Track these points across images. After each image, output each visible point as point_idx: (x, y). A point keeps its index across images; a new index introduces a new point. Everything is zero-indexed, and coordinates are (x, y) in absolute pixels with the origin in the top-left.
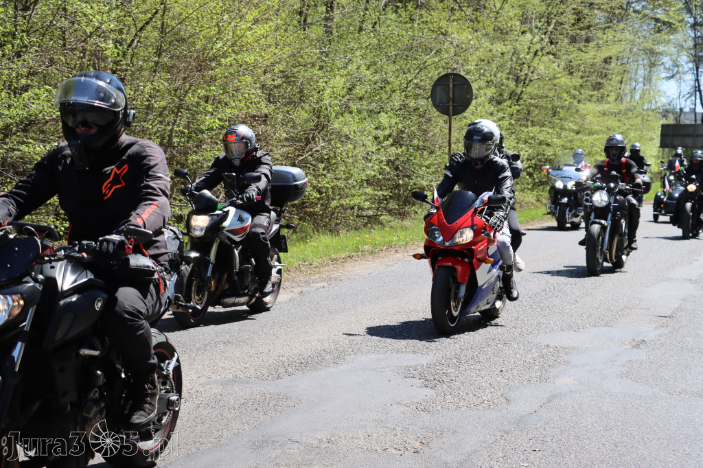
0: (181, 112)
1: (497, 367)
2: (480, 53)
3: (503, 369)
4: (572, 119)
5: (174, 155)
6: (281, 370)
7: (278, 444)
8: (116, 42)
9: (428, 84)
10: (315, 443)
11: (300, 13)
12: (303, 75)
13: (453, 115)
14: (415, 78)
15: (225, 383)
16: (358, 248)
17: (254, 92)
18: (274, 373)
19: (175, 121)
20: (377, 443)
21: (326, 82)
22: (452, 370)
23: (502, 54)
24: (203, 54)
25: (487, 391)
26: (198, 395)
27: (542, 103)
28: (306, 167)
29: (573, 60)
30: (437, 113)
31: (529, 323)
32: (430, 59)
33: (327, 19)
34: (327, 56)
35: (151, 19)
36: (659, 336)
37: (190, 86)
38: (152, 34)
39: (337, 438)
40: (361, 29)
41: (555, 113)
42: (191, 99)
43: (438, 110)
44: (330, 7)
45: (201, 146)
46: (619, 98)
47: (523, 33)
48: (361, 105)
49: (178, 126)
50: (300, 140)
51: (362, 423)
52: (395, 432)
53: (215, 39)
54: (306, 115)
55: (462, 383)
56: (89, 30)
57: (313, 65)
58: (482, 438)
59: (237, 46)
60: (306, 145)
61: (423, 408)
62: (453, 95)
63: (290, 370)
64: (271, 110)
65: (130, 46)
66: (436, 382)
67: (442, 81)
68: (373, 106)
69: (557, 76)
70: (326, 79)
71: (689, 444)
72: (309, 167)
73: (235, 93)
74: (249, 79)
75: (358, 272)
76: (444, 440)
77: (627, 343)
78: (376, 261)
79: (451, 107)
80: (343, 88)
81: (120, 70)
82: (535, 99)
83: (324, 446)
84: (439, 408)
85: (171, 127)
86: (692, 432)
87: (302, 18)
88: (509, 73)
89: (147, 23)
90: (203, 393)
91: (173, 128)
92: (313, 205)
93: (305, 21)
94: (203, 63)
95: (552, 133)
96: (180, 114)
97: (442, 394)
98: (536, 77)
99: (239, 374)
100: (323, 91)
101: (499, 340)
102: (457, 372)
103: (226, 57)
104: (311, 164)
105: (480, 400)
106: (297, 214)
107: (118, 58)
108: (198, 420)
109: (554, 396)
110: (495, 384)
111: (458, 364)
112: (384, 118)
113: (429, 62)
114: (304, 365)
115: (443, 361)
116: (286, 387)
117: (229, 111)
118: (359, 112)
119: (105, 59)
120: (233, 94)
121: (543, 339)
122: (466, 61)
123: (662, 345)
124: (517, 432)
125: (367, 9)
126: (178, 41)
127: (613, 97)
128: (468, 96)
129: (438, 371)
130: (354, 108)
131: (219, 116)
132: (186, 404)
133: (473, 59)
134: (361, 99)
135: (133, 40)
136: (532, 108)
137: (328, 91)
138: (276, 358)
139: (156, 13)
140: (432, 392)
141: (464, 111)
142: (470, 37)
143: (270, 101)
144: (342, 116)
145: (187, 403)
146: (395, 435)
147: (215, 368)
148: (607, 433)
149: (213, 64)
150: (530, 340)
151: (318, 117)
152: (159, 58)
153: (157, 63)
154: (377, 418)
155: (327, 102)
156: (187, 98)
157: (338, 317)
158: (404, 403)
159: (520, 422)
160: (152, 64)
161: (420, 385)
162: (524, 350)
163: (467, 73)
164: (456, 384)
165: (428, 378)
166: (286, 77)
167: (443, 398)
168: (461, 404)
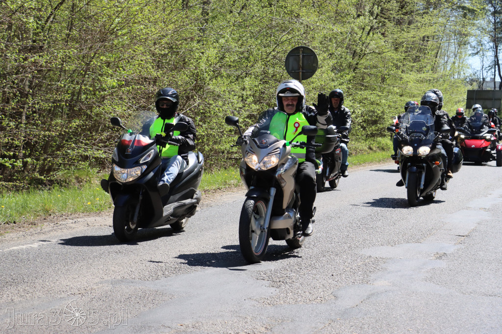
1: (329, 272)
3: (334, 274)
4: (397, 85)
5: (81, 108)
6: (160, 273)
7: (153, 329)
8: (36, 17)
9: (284, 56)
12: (185, 47)
13: (303, 80)
14: (274, 50)
15: (114, 283)
16: (226, 182)
17: (145, 58)
18: (154, 275)
19: (83, 81)
20: (231, 328)
21: (203, 53)
22: (295, 274)
23: (342, 33)
24: (105, 29)
25: (320, 290)
26: (92, 292)
27: (372, 72)
29: (398, 39)
31: (357, 239)
32: (285, 37)
33: (204, 3)
34: (204, 31)
36: (457, 250)
37: (95, 53)
38: (64, 13)
39: (200, 324)
40: (231, 12)
41: (383, 80)
42: (95, 63)
43: (291, 76)
45: (103, 101)
46: (434, 69)
47: (359, 16)
49: (85, 85)
51: (220, 313)
52: (246, 320)
53: (114, 17)
54: (187, 78)
55: (301, 284)
56: (13, 7)
57: (192, 39)
58: (313, 325)
60: (187, 102)
61: (269, 302)
62: (302, 64)
63: (167, 273)
64: (159, 74)
65: (47, 21)
66: (281, 283)
67: (295, 52)
69: (384, 51)
70: (203, 51)
71: (475, 331)
74: (142, 49)
75: (225, 200)
76: (284, 326)
77: (432, 255)
78: (240, 192)
79: (301, 73)
80: (216, 58)
81: (40, 40)
82: (367, 69)
83: (190, 330)
84: (282, 302)
85: (79, 86)
86: (478, 322)
87: (185, 3)
88: (347, 48)
90: (97, 290)
91: (81, 87)
93: (187, 4)
94: (105, 35)
95: (381, 96)
96: (87, 76)
97: (285, 292)
98: (368, 51)
99: (126, 276)
101: (332, 252)
102: (298, 276)
105: (314, 297)
107: (38, 30)
109: (373, 294)
110: (327, 285)
111: (299, 270)
112: (248, 82)
113: (284, 38)
114: (178, 269)
115: (287, 267)
116: (162, 286)
118: (229, 76)
119: (27, 31)
120: (128, 60)
121: (367, 252)
123: (459, 257)
124: (341, 321)
126: (85, 18)
127: (429, 67)
128: (314, 65)
129: (283, 275)
130: (225, 73)
131: (118, 78)
132: (82, 298)
133: (319, 36)
134: (230, 66)
135: (49, 18)
136: (365, 75)
137: (204, 59)
140: (278, 290)
141: (311, 76)
142: (316, 19)
143: (158, 66)
144: (215, 79)
145: (84, 297)
146: (246, 322)
147: (107, 271)
148: (412, 322)
150: (356, 253)
151: (196, 80)
152: (70, 31)
153: (68, 35)
154: (233, 310)
155: (203, 69)
156: (92, 63)
157: (207, 234)
158: (255, 298)
159: (345, 314)
160: (64, 36)
161: (268, 285)
162: (351, 260)
163: (314, 48)
164: (296, 285)
165: (275, 280)
166: (171, 48)
167: (285, 295)
168: (299, 299)
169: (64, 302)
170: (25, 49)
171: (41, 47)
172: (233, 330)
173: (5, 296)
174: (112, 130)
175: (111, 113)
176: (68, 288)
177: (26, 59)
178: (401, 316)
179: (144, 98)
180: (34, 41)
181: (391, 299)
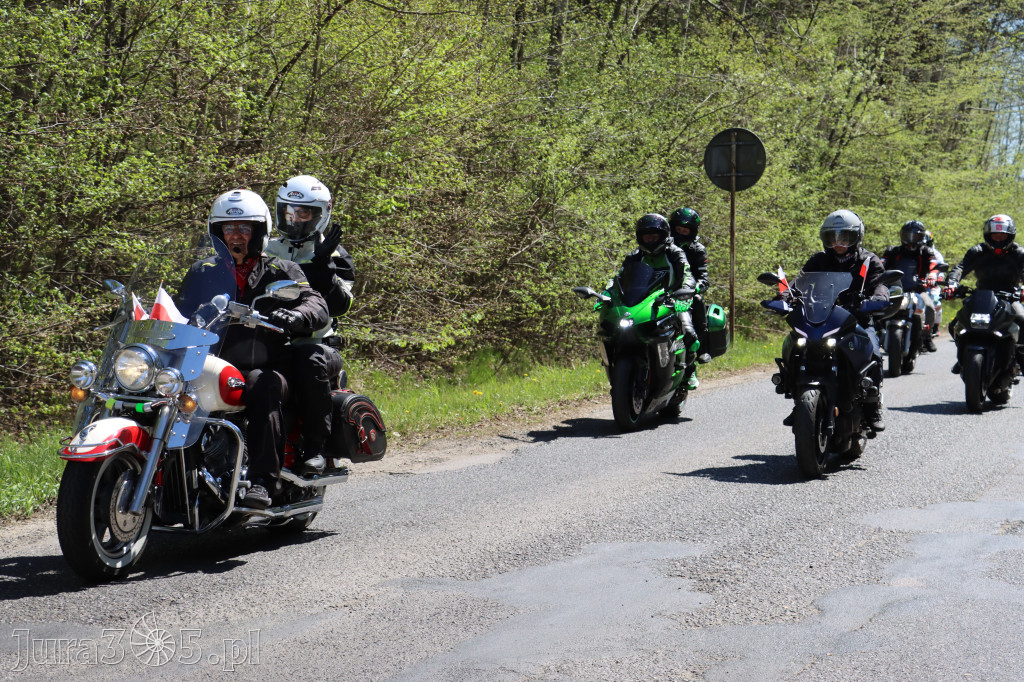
0: (342, 190)
1: (804, 561)
2: (776, 99)
3: (813, 564)
4: (913, 194)
6: (489, 566)
7: (485, 674)
8: (248, 88)
9: (700, 145)
10: (539, 672)
11: (514, 44)
12: (518, 132)
13: (737, 190)
14: (681, 135)
15: (407, 584)
16: (599, 386)
17: (447, 158)
18: (478, 569)
20: (629, 671)
21: (551, 144)
22: (739, 566)
23: (810, 99)
24: (373, 105)
25: (790, 597)
26: (368, 602)
27: (869, 170)
28: (522, 266)
29: (914, 108)
30: (713, 187)
31: (852, 496)
32: (701, 108)
33: (551, 52)
34: (552, 105)
35: (298, 55)
37: (356, 150)
38: (300, 77)
39: (571, 665)
40: (601, 66)
41: (888, 185)
42: (356, 170)
43: (714, 182)
44: (556, 33)
45: (370, 238)
46: (983, 162)
47: (840, 68)
48: (602, 177)
50: (513, 229)
51: (607, 644)
52: (655, 657)
53: (390, 83)
54: (521, 191)
55: (753, 585)
56: (210, 71)
57: (532, 119)
58: (783, 667)
59: (422, 93)
60: (523, 235)
61: (696, 620)
62: (737, 160)
63: (501, 565)
64: (470, 185)
65: (268, 94)
66: (716, 583)
67: (721, 141)
68: (620, 177)
69: (889, 130)
70: (551, 140)
72: (527, 268)
73: (419, 160)
74: (439, 140)
76: (727, 669)
77: (998, 525)
79: (734, 179)
80: (576, 152)
81: (258, 130)
82: (857, 165)
83: (554, 677)
84: (720, 621)
87: (516, 51)
88: (819, 127)
89: (293, 61)
90: (376, 598)
92: (533, 322)
93: (520, 54)
94: (374, 118)
95: (883, 215)
96: (340, 192)
97: (724, 601)
98: (858, 132)
99: (428, 571)
100: (546, 156)
101: (807, 521)
102: (745, 569)
103: (405, 110)
104: (530, 263)
105: (779, 610)
106: (510, 336)
107: (253, 112)
108: (369, 639)
109: (890, 605)
110: (801, 586)
111: (746, 556)
112: (634, 195)
113: (702, 112)
114: (522, 557)
115: (725, 552)
116: (495, 590)
117: (410, 187)
118: (599, 185)
119: (232, 113)
120: (416, 162)
121: (873, 520)
122: (756, 110)
124: (835, 659)
125: (609, 37)
126: (337, 87)
127: (973, 159)
128: (759, 163)
130: (591, 180)
131: (396, 194)
132: (352, 615)
133: (767, 105)
134: (601, 167)
135: (273, 86)
136: (853, 178)
137: (554, 157)
138: (482, 547)
139: (306, 46)
140: (709, 596)
141: (753, 182)
142: (762, 75)
143: (469, 172)
144: (575, 192)
145: (353, 614)
146: (656, 661)
147: (393, 562)
148: (969, 660)
149: (388, 119)
150: (852, 521)
151: (540, 195)
152: (310, 112)
153: (306, 119)
154: (629, 636)
155: (552, 173)
156: (350, 169)
157: (570, 487)
158: (668, 614)
159: (840, 643)
160: (299, 120)
161: (691, 588)
162: (844, 536)
163: (757, 128)
164: (743, 587)
165: (703, 576)
166: (493, 136)
167: (725, 608)
168: (752, 615)
169: (318, 623)
170: (228, 148)
171: (258, 143)
172: (634, 677)
173: (213, 611)
174: (385, 289)
175: (384, 259)
176: (324, 595)
177: (231, 165)
178: (948, 648)
179: (445, 231)
180: (246, 133)
181: (927, 613)
